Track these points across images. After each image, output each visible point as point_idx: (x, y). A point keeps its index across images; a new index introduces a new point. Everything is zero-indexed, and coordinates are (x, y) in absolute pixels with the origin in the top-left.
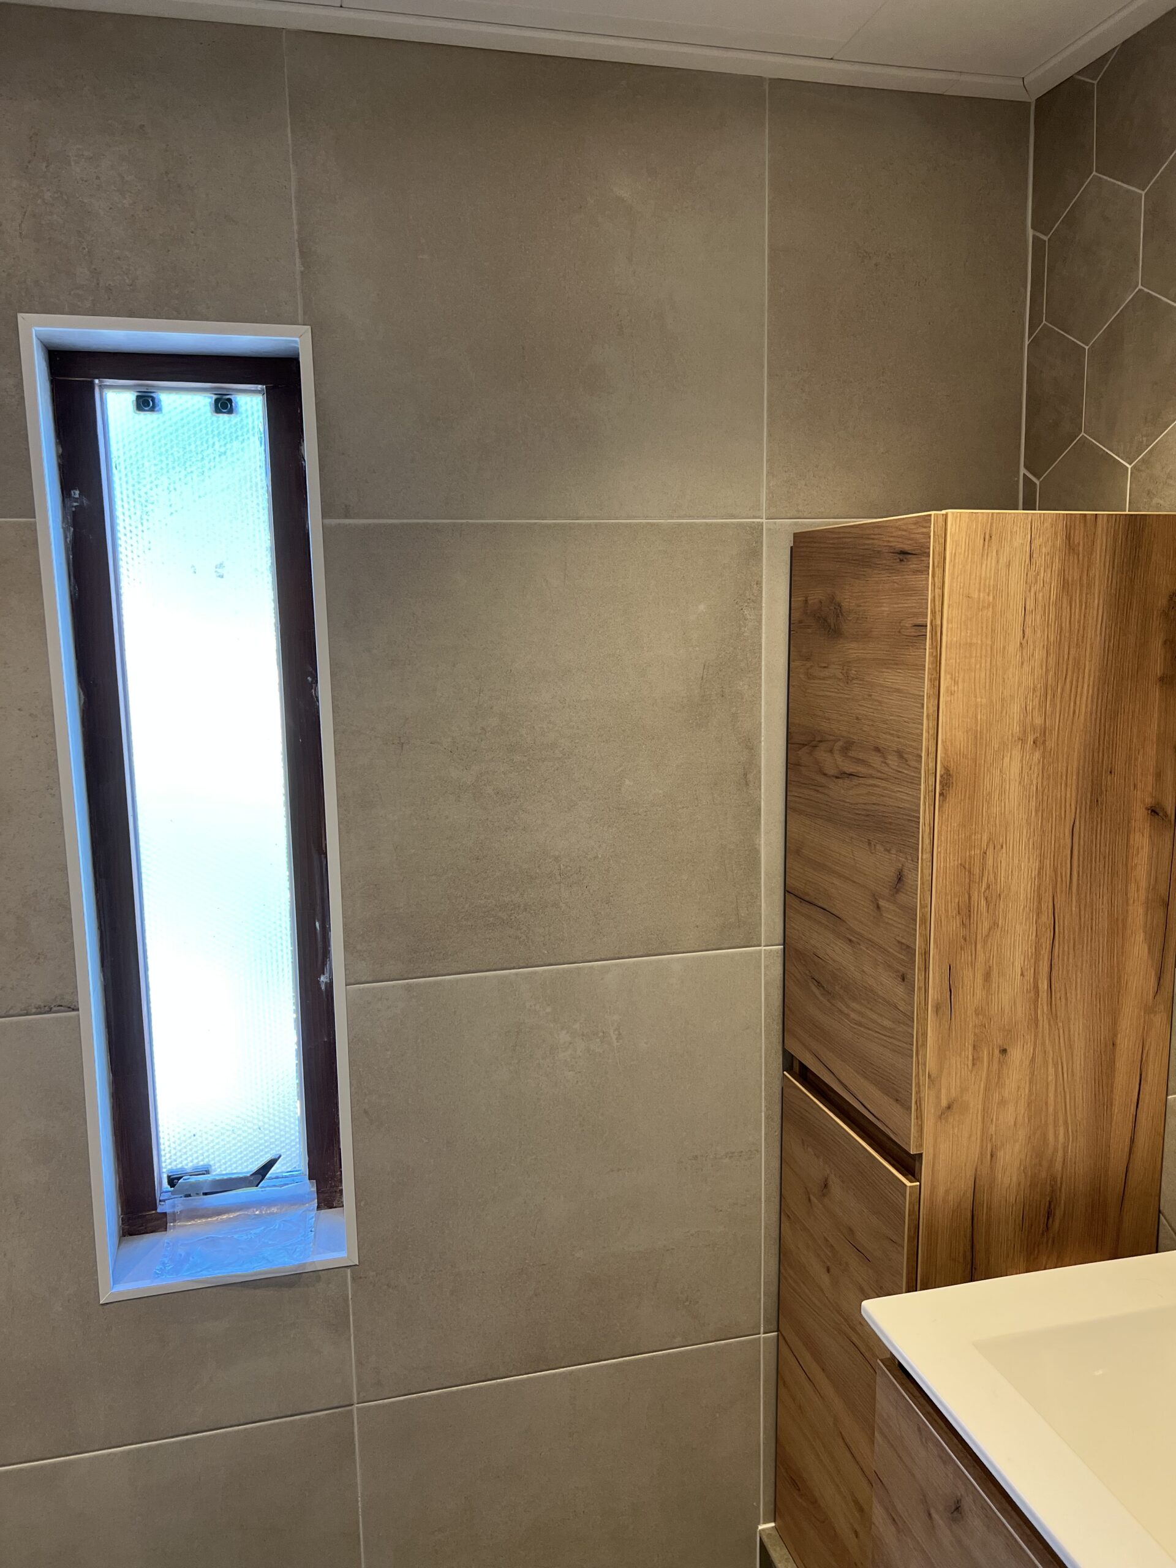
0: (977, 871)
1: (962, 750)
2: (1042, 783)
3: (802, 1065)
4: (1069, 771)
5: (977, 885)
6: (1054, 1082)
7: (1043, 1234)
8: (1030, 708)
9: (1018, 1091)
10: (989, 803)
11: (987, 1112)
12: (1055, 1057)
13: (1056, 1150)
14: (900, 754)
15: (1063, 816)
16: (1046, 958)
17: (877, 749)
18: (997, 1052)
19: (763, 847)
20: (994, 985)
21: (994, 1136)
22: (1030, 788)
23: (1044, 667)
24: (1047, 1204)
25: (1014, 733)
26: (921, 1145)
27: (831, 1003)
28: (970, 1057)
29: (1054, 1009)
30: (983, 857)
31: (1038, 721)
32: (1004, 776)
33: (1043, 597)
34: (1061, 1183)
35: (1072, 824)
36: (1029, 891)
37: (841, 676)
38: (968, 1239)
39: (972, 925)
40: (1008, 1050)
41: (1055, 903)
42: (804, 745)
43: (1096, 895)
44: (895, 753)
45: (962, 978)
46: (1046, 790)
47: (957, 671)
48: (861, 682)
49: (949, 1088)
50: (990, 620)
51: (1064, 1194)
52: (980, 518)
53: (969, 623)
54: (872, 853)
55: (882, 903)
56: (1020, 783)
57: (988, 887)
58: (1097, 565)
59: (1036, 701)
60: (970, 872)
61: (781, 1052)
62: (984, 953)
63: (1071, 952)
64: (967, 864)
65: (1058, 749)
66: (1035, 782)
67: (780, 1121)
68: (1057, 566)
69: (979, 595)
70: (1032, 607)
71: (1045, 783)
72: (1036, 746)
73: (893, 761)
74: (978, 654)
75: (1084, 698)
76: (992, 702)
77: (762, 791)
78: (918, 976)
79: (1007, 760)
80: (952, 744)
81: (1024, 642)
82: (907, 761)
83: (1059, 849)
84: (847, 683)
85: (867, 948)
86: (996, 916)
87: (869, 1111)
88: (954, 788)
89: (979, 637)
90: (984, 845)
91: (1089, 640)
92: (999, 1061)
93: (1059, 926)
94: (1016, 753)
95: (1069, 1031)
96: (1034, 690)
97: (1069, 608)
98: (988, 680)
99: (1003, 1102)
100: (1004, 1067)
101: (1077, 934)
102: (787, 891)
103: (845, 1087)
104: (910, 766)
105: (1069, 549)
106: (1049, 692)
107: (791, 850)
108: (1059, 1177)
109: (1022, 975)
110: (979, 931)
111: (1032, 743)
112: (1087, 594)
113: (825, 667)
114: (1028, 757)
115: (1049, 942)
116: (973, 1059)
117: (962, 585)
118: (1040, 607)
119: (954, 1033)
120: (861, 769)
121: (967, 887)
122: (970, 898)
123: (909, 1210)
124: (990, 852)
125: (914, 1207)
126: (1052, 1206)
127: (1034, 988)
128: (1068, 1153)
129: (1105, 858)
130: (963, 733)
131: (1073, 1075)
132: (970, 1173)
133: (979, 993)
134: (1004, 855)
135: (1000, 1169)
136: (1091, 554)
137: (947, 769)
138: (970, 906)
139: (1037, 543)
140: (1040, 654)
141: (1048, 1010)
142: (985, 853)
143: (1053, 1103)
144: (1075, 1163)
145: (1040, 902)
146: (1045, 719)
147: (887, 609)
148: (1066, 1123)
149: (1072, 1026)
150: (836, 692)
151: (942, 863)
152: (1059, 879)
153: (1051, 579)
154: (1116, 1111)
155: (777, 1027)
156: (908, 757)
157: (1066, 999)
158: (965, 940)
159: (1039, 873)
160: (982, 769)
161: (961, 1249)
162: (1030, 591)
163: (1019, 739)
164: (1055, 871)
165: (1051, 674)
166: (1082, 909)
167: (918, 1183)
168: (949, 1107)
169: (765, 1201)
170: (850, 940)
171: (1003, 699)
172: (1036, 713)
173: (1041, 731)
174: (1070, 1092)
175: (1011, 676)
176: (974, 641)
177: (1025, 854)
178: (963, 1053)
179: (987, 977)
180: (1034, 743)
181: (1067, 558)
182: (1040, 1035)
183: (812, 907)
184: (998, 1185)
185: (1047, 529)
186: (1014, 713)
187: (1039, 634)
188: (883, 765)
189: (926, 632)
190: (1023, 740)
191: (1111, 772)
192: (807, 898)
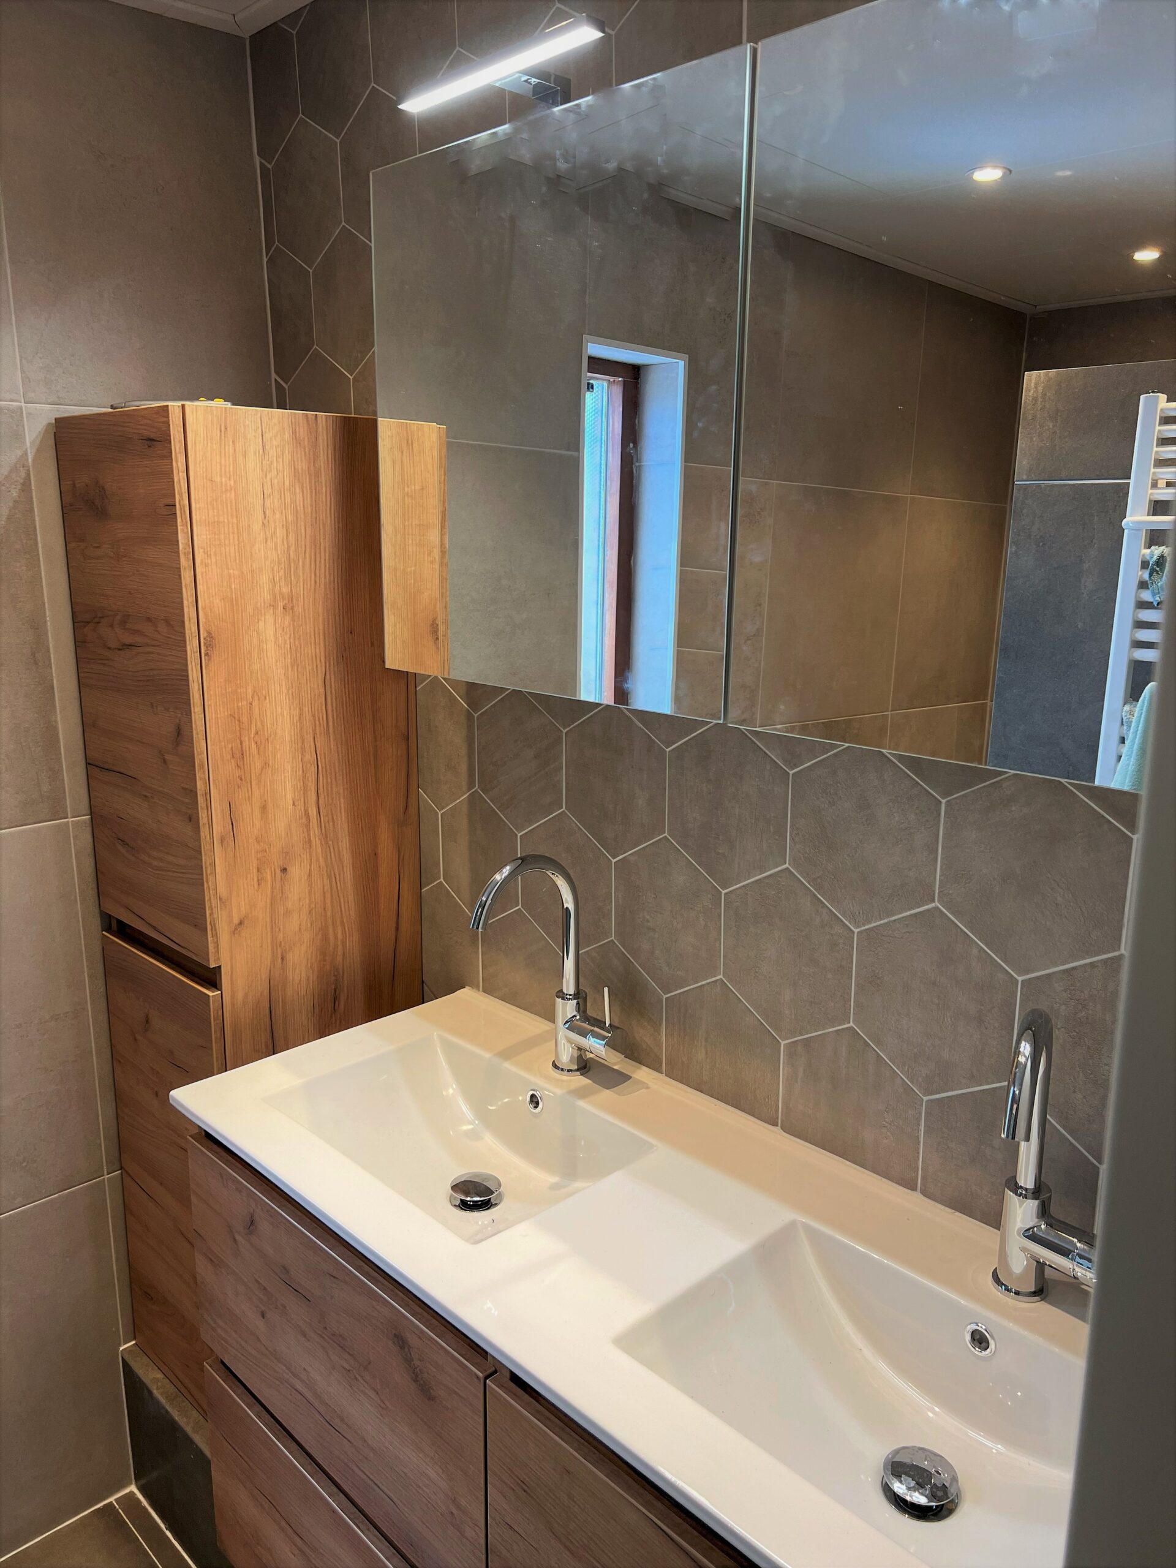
0: (245, 720)
1: (221, 615)
2: (295, 642)
3: (119, 922)
4: (316, 632)
5: (247, 732)
6: (329, 890)
7: (331, 1016)
8: (277, 579)
9: (300, 902)
10: (249, 661)
11: (275, 923)
12: (328, 870)
13: (336, 946)
14: (167, 622)
15: (315, 670)
16: (313, 789)
17: (149, 619)
18: (278, 872)
19: (59, 723)
20: (270, 816)
21: (283, 943)
22: (284, 647)
23: (285, 543)
24: (333, 991)
25: (266, 601)
26: (219, 959)
27: (135, 857)
28: (256, 879)
29: (324, 831)
30: (250, 707)
31: (285, 590)
32: (261, 637)
33: (278, 482)
34: (343, 973)
35: (323, 676)
36: (292, 734)
37: (112, 554)
38: (268, 1031)
39: (246, 767)
40: (288, 870)
41: (316, 743)
42: (88, 622)
43: (350, 734)
44: (162, 622)
45: (242, 812)
46: (299, 648)
47: (208, 546)
48: (130, 559)
49: (239, 907)
50: (234, 501)
51: (346, 982)
52: (215, 412)
53: (215, 503)
54: (155, 714)
55: (168, 757)
56: (275, 642)
57: (257, 733)
58: (322, 457)
59: (282, 573)
60: (239, 721)
61: (98, 915)
62: (259, 789)
63: (334, 782)
64: (236, 713)
65: (305, 614)
66: (288, 642)
67: (103, 978)
68: (287, 457)
69: (221, 479)
70: (270, 491)
71: (297, 643)
72: (286, 611)
73: (163, 628)
74: (226, 532)
75: (323, 570)
76: (243, 573)
77: (53, 669)
78: (203, 815)
79: (261, 624)
80: (211, 610)
81: (266, 522)
82: (173, 627)
83: (315, 698)
84: (118, 560)
85: (159, 800)
86: (266, 758)
87: (175, 943)
88: (217, 648)
89: (226, 516)
90: (249, 697)
91: (321, 522)
92: (281, 879)
93: (321, 762)
94: (270, 618)
95: (339, 848)
96: (279, 563)
97: (301, 494)
98: (237, 554)
99: (288, 913)
100: (286, 883)
101: (337, 767)
102: (88, 764)
103: (155, 928)
104: (175, 631)
105: (296, 443)
106: (292, 565)
107: (88, 724)
108: (341, 967)
109: (294, 804)
110: (253, 771)
111: (282, 608)
112: (315, 482)
113: (98, 547)
114: (280, 621)
115: (314, 777)
116: (258, 880)
117: (204, 470)
118: (276, 492)
119: (239, 859)
120: (138, 639)
121: (238, 734)
122: (241, 743)
123: (214, 1016)
124: (255, 703)
125: (218, 1013)
126: (337, 992)
127: (305, 815)
128: (346, 947)
129: (353, 703)
130: (220, 600)
131: (344, 883)
132: (265, 976)
133: (257, 823)
134: (268, 705)
135: (291, 969)
136: (316, 449)
137: (209, 633)
138: (242, 750)
139: (267, 436)
140: (280, 532)
141: (319, 832)
142: (251, 704)
143: (330, 908)
144: (353, 954)
145: (303, 743)
146: (291, 587)
147: (142, 491)
148: (342, 922)
149: (340, 843)
150: (109, 570)
151: (214, 715)
152: (317, 723)
153: (283, 468)
154: (383, 907)
155: (92, 892)
156: (176, 623)
157: (333, 822)
158: (241, 779)
159: (300, 718)
160: (241, 632)
161: (263, 1041)
162: (266, 477)
163: (270, 605)
164: (314, 716)
165: (293, 548)
166: (339, 746)
167: (220, 992)
168: (241, 923)
169: (96, 1054)
170: (146, 796)
171: (253, 571)
172: (283, 583)
173: (288, 599)
174: (343, 896)
175: (257, 551)
176: (221, 519)
177: (286, 703)
178: (249, 876)
179: (264, 809)
180: (284, 608)
181: (295, 450)
182: (314, 854)
183: (111, 774)
184: (290, 982)
185: (275, 424)
186: (263, 583)
187: (278, 515)
188: (156, 633)
189: (176, 511)
190: (274, 606)
191: (351, 633)
192: (106, 766)
